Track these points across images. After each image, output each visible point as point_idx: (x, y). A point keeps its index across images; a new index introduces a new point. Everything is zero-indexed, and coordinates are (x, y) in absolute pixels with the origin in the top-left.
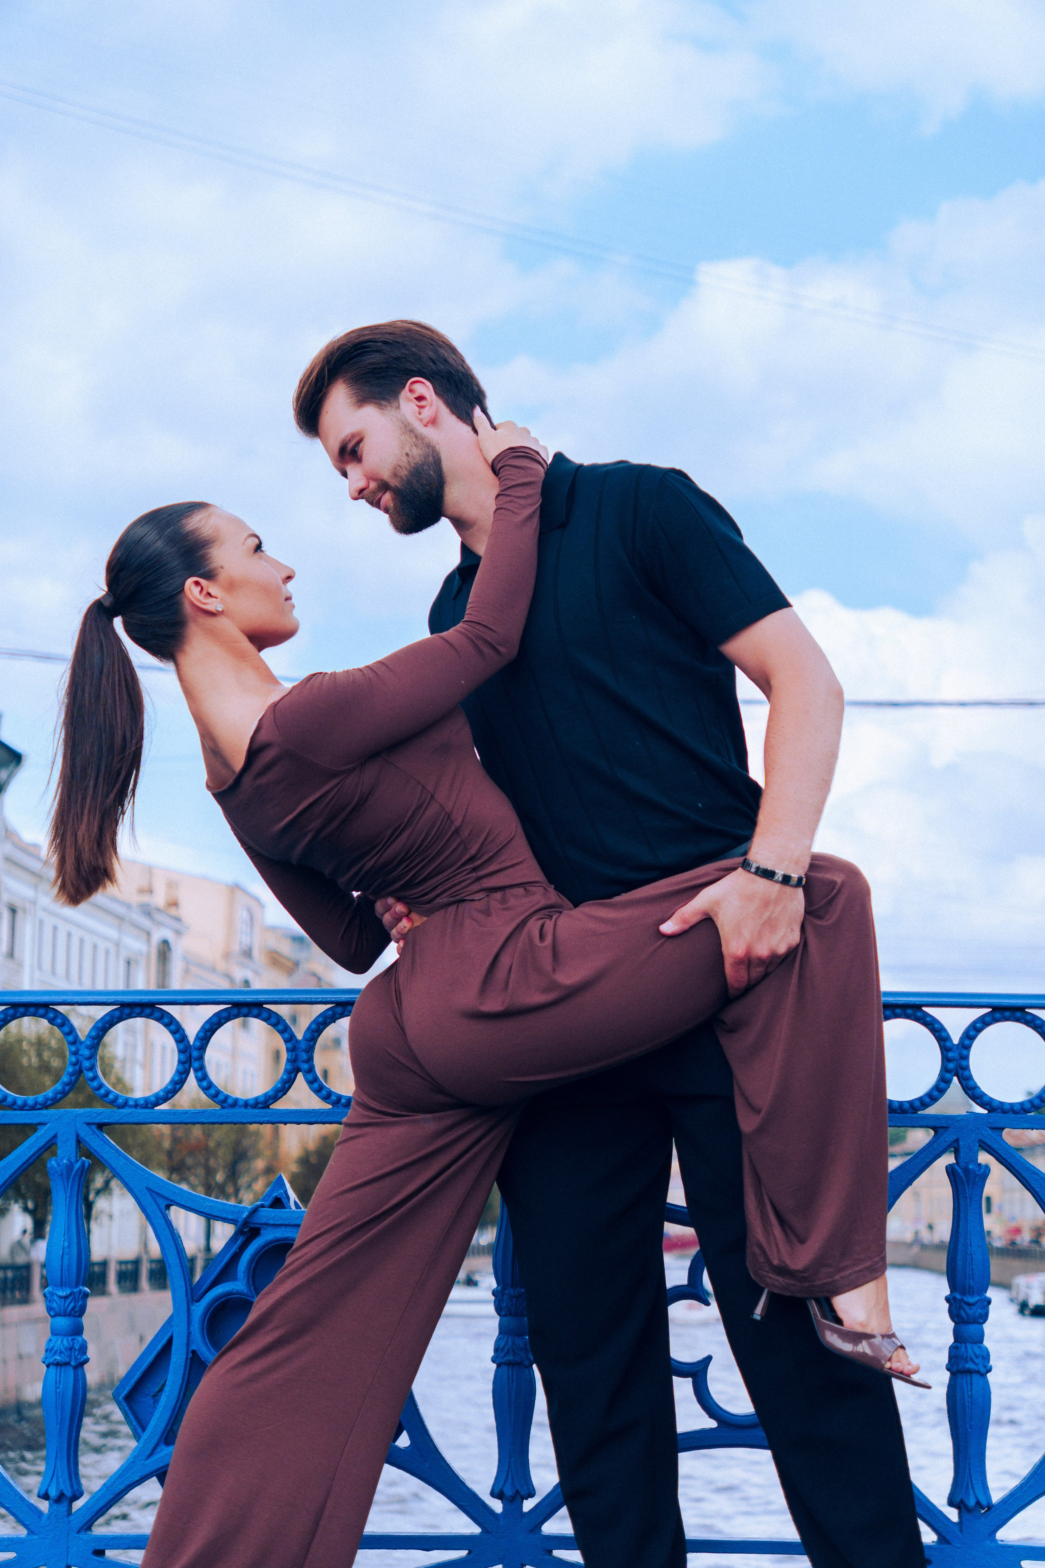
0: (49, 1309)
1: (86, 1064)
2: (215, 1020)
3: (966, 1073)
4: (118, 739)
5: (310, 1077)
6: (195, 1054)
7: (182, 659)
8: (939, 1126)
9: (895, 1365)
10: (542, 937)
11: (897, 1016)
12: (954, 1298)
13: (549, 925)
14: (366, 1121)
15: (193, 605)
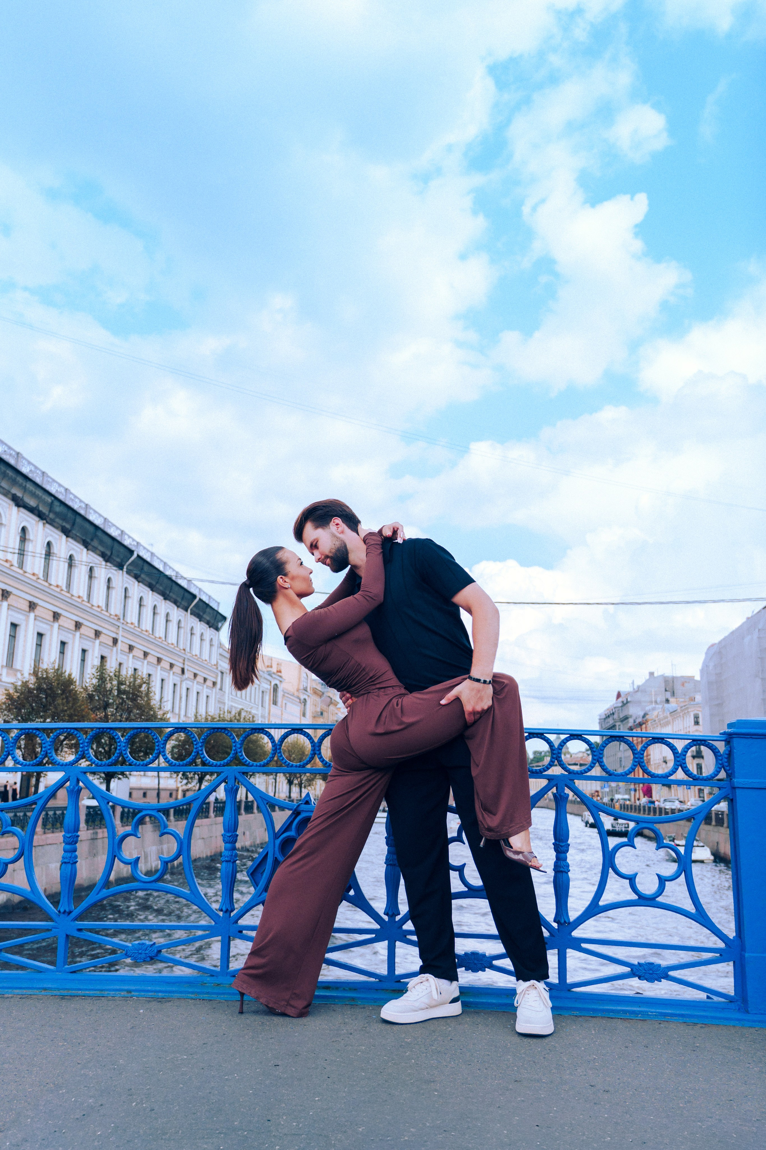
0: (224, 841)
1: (239, 750)
2: (285, 735)
3: (560, 759)
4: (254, 633)
5: (319, 756)
6: (278, 747)
7: (275, 604)
8: (550, 778)
9: (533, 864)
10: (397, 705)
11: (534, 737)
12: (556, 844)
13: (400, 700)
14: (336, 774)
15: (280, 585)
